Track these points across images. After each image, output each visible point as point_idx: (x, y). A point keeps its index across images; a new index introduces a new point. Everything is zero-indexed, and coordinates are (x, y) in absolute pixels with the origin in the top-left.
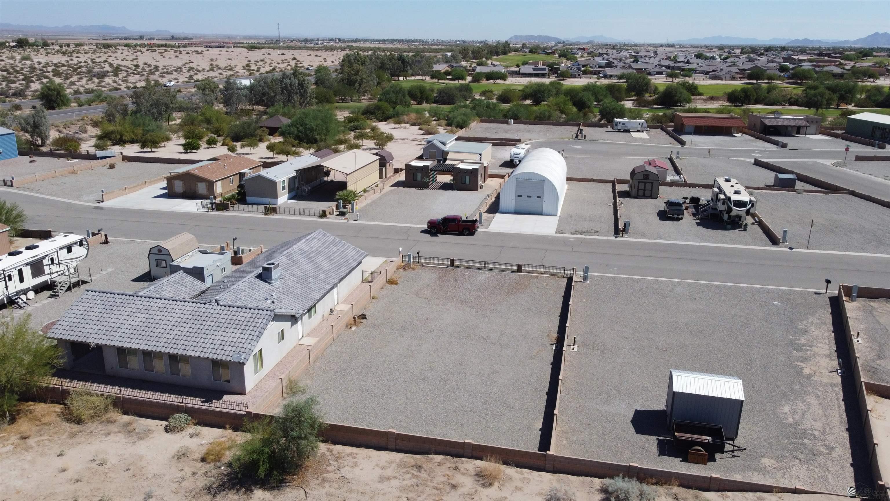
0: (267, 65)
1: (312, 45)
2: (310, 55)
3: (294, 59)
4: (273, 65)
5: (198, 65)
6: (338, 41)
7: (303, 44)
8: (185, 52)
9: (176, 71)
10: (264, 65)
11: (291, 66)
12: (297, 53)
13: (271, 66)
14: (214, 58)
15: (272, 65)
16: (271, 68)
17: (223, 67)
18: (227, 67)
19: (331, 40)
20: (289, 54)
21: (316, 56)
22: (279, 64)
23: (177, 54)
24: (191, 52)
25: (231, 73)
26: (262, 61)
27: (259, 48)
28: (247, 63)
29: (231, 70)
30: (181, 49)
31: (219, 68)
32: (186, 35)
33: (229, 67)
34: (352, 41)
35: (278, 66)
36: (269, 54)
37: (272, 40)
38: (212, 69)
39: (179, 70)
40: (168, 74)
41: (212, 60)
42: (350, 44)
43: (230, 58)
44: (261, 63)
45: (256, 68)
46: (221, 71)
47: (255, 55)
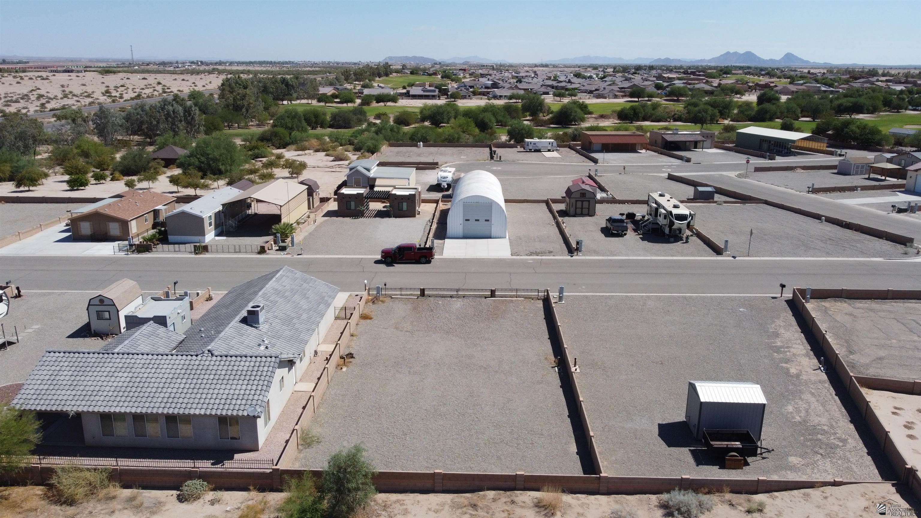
0: (130, 91)
1: (172, 69)
2: (175, 79)
3: (159, 83)
4: (137, 90)
5: (48, 92)
6: (200, 63)
7: (161, 68)
8: (27, 78)
9: (22, 99)
10: (126, 91)
11: (158, 91)
12: (160, 77)
13: (135, 92)
14: (65, 84)
15: (135, 90)
16: (136, 94)
17: (79, 93)
18: (83, 93)
19: (192, 63)
20: (152, 79)
21: (183, 80)
22: (143, 89)
23: (18, 79)
24: (34, 78)
25: (90, 100)
26: (122, 86)
27: (114, 72)
28: (106, 89)
29: (89, 96)
30: (22, 74)
31: (74, 95)
32: (20, 59)
33: (86, 94)
34: (216, 64)
35: (144, 91)
36: (128, 79)
37: (123, 64)
38: (65, 96)
39: (25, 97)
40: (14, 102)
41: (63, 86)
42: (215, 67)
43: (84, 83)
44: (123, 89)
45: (117, 95)
46: (77, 99)
47: (112, 80)
